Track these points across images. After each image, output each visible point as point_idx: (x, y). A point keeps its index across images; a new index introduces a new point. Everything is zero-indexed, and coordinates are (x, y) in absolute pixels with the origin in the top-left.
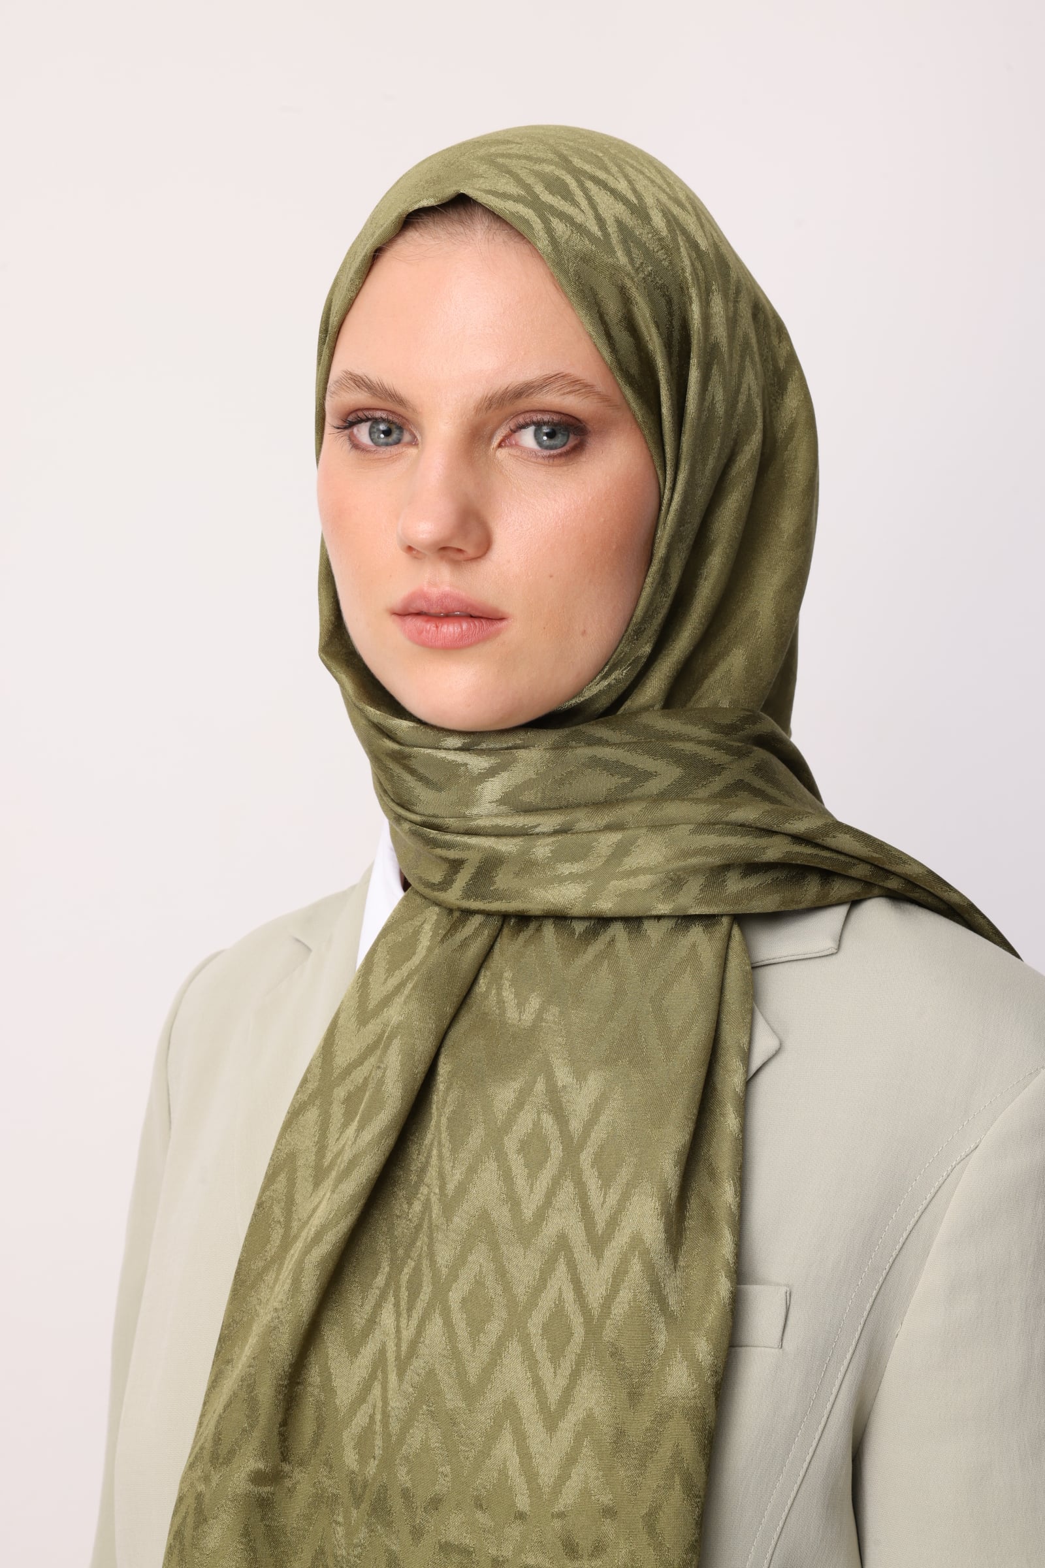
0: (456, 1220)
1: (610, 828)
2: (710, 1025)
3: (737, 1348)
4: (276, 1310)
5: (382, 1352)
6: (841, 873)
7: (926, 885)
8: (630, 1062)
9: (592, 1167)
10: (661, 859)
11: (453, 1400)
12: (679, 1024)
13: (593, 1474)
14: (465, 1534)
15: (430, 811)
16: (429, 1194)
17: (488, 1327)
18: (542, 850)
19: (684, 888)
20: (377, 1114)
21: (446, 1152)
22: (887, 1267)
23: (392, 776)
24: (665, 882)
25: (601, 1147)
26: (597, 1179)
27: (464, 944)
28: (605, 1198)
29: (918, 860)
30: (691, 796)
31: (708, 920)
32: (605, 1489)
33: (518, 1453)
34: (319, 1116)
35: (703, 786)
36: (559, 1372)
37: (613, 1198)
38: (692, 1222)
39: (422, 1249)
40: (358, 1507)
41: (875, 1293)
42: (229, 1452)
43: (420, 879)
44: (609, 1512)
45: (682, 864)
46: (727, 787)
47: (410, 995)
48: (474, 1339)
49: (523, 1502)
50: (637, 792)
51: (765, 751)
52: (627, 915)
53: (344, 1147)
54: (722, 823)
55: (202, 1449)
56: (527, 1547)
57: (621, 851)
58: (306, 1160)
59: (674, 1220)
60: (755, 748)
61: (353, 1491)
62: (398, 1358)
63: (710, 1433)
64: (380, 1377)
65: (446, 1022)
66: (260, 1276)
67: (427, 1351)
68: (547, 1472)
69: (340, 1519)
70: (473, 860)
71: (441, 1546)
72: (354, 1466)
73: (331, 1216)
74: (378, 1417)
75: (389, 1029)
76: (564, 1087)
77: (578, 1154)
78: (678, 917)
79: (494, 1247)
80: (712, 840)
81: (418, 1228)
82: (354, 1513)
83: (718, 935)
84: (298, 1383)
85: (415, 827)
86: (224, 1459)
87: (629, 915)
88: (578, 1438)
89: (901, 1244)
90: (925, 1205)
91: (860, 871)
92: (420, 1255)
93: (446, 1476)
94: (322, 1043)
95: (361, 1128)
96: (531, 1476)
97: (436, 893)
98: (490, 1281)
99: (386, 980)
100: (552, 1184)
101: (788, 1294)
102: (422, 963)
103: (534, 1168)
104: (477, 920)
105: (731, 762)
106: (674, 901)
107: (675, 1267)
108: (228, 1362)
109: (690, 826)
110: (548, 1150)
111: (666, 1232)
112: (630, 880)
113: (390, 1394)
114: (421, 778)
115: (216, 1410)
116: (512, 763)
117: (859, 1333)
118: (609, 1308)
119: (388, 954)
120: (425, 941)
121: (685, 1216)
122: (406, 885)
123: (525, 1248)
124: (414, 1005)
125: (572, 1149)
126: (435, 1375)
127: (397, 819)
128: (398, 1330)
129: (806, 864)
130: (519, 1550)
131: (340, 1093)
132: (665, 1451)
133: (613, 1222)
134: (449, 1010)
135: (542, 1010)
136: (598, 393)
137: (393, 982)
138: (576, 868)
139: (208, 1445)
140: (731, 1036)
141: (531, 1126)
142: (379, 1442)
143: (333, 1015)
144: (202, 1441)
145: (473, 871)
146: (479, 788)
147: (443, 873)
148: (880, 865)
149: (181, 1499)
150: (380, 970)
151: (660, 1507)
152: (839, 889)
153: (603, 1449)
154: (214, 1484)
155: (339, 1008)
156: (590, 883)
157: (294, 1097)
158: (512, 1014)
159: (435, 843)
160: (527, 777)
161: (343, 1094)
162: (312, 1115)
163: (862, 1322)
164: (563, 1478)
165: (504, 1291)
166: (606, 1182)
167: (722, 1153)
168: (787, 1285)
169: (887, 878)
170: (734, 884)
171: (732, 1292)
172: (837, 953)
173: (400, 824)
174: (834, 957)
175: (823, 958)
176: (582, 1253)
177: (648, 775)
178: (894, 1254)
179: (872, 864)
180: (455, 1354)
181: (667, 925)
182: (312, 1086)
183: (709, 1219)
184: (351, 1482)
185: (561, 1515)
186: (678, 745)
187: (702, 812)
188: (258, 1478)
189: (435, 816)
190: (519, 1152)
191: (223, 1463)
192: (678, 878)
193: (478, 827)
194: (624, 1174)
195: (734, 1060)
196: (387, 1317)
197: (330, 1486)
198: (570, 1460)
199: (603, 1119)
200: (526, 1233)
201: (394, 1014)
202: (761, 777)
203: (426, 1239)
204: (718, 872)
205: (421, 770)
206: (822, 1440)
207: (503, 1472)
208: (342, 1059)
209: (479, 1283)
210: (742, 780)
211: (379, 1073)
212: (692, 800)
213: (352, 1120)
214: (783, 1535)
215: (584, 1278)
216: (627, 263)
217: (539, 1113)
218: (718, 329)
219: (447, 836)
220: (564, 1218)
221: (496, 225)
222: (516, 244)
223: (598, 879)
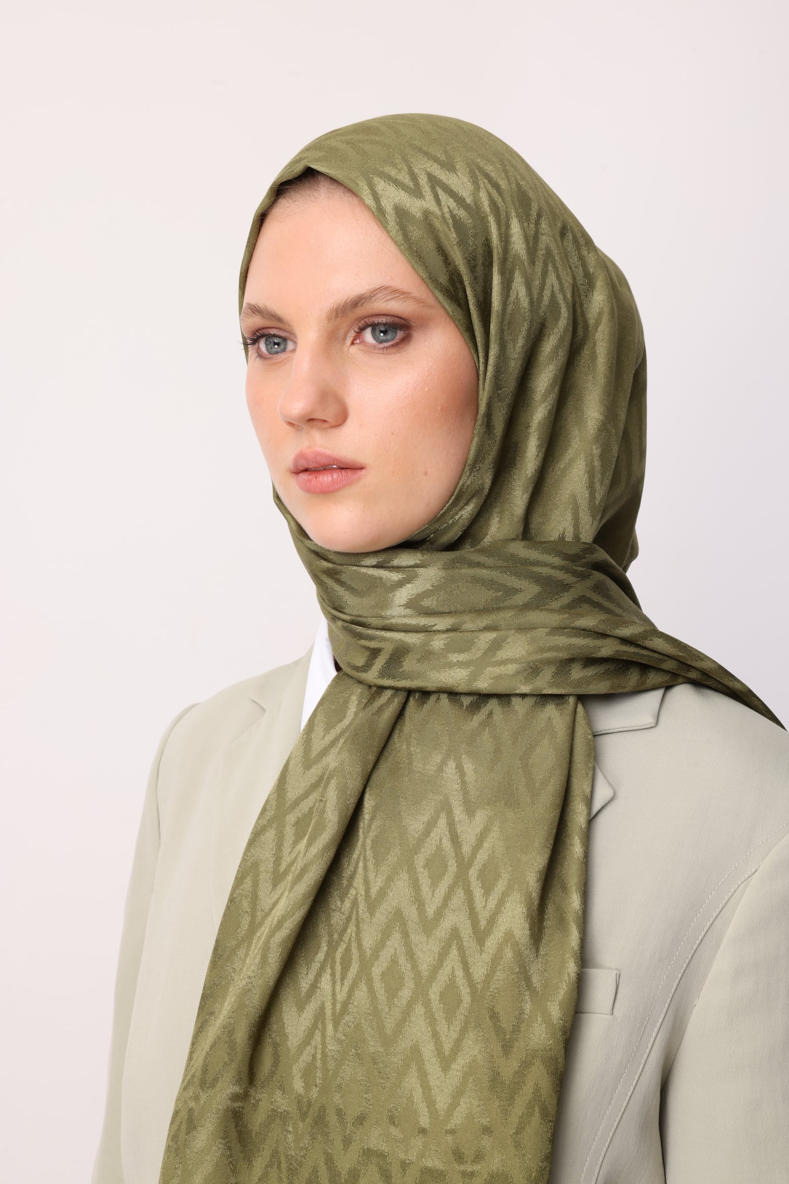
0: (378, 915)
1: (487, 629)
2: (563, 778)
3: (580, 1014)
4: (249, 977)
5: (322, 1008)
6: (655, 666)
7: (717, 677)
8: (506, 804)
9: (478, 880)
10: (524, 653)
11: (373, 1046)
12: (541, 777)
13: (476, 1103)
14: (381, 1143)
15: (356, 612)
16: (356, 895)
17: (401, 993)
18: (438, 643)
19: (540, 674)
20: (321, 835)
21: (370, 865)
22: (690, 957)
23: (327, 588)
24: (526, 670)
25: (484, 865)
26: (481, 889)
27: (380, 710)
28: (486, 903)
29: (711, 658)
30: (547, 607)
31: (558, 698)
32: (484, 1114)
33: (421, 1085)
34: (276, 835)
35: (556, 599)
36: (452, 1028)
37: (492, 903)
38: (549, 922)
39: (351, 935)
40: (303, 1121)
41: (680, 975)
42: (214, 1079)
43: (348, 663)
44: (487, 1130)
45: (539, 657)
46: (573, 601)
47: (342, 747)
48: (390, 1002)
49: (424, 1121)
50: (508, 603)
51: (601, 574)
52: (498, 693)
53: (296, 858)
54: (570, 628)
55: (193, 1076)
56: (427, 1154)
57: (496, 646)
58: (266, 867)
59: (536, 921)
60: (594, 572)
61: (300, 1109)
62: (334, 1013)
63: (560, 1075)
64: (320, 1027)
65: (370, 767)
66: (234, 951)
67: (355, 1010)
68: (442, 1102)
69: (291, 1129)
70: (388, 649)
71: (364, 1151)
72: (301, 1091)
73: (289, 909)
74: (319, 1056)
75: (328, 772)
76: (460, 821)
77: (468, 870)
78: (537, 695)
79: (406, 935)
80: (562, 640)
81: (349, 919)
82: (301, 1124)
83: (567, 712)
85: (346, 624)
86: (210, 1084)
87: (500, 693)
88: (466, 1076)
89: (700, 940)
90: (717, 913)
91: (669, 665)
92: (350, 939)
93: (369, 1100)
94: (277, 782)
95: (309, 845)
96: (431, 1103)
97: (360, 674)
98: (402, 960)
99: (324, 736)
100: (448, 891)
101: (618, 976)
102: (350, 724)
103: (435, 880)
104: (388, 693)
105: (576, 583)
106: (532, 684)
107: (537, 955)
108: (212, 1014)
109: (546, 629)
110: (446, 866)
111: (531, 929)
112: (501, 667)
113: (328, 1039)
114: (350, 588)
115: (203, 1049)
116: (414, 578)
117: (668, 1003)
118: (489, 983)
119: (325, 718)
120: (352, 708)
121: (544, 918)
122: (338, 667)
123: (428, 937)
124: (345, 755)
125: (464, 866)
126: (362, 1027)
127: (333, 619)
128: (334, 994)
129: (630, 659)
130: (421, 1156)
131: (291, 818)
132: (528, 1089)
133: (492, 921)
134: (372, 758)
135: (443, 763)
137: (329, 738)
138: (462, 657)
139: (198, 1074)
140: (579, 786)
141: (434, 849)
142: (319, 1074)
143: (284, 762)
144: (193, 1071)
145: (387, 657)
146: (391, 595)
147: (365, 659)
148: (684, 661)
149: (176, 1113)
150: (319, 730)
151: (524, 1128)
152: (653, 678)
153: (484, 1085)
154: (202, 1102)
155: (289, 757)
156: (472, 668)
157: (256, 822)
158: (418, 763)
159: (360, 636)
160: (425, 589)
161: (293, 819)
162: (270, 835)
163: (671, 996)
164: (453, 1105)
165: (412, 968)
166: (487, 891)
167: (571, 871)
168: (617, 969)
169: (689, 670)
170: (577, 673)
171: (578, 975)
172: (655, 726)
173: (335, 622)
174: (653, 730)
175: (645, 730)
176: (469, 943)
177: (516, 591)
178: (695, 947)
179: (678, 660)
180: (376, 1012)
181: (530, 701)
182: (270, 814)
183: (562, 921)
184: (298, 1102)
185: (452, 1132)
186: (537, 569)
187: (555, 619)
188: (235, 1097)
189: (359, 616)
190: (424, 867)
191: (209, 1087)
192: (536, 667)
193: (392, 625)
194: (501, 886)
195: (581, 805)
196: (325, 983)
197: (283, 1104)
198: (458, 1093)
199: (486, 845)
200: (428, 926)
201: (332, 761)
202: (598, 594)
203: (354, 928)
204: (566, 664)
205: (349, 582)
206: (640, 1081)
207: (410, 1099)
208: (292, 794)
209: (394, 961)
210: (584, 596)
211: (322, 805)
212: (548, 610)
213: (302, 838)
214: (610, 1148)
215: (470, 960)
216: (434, 203)
217: (441, 840)
218: (518, 244)
219: (370, 632)
220: (456, 918)
221: (333, 187)
222: (348, 198)
223: (478, 666)
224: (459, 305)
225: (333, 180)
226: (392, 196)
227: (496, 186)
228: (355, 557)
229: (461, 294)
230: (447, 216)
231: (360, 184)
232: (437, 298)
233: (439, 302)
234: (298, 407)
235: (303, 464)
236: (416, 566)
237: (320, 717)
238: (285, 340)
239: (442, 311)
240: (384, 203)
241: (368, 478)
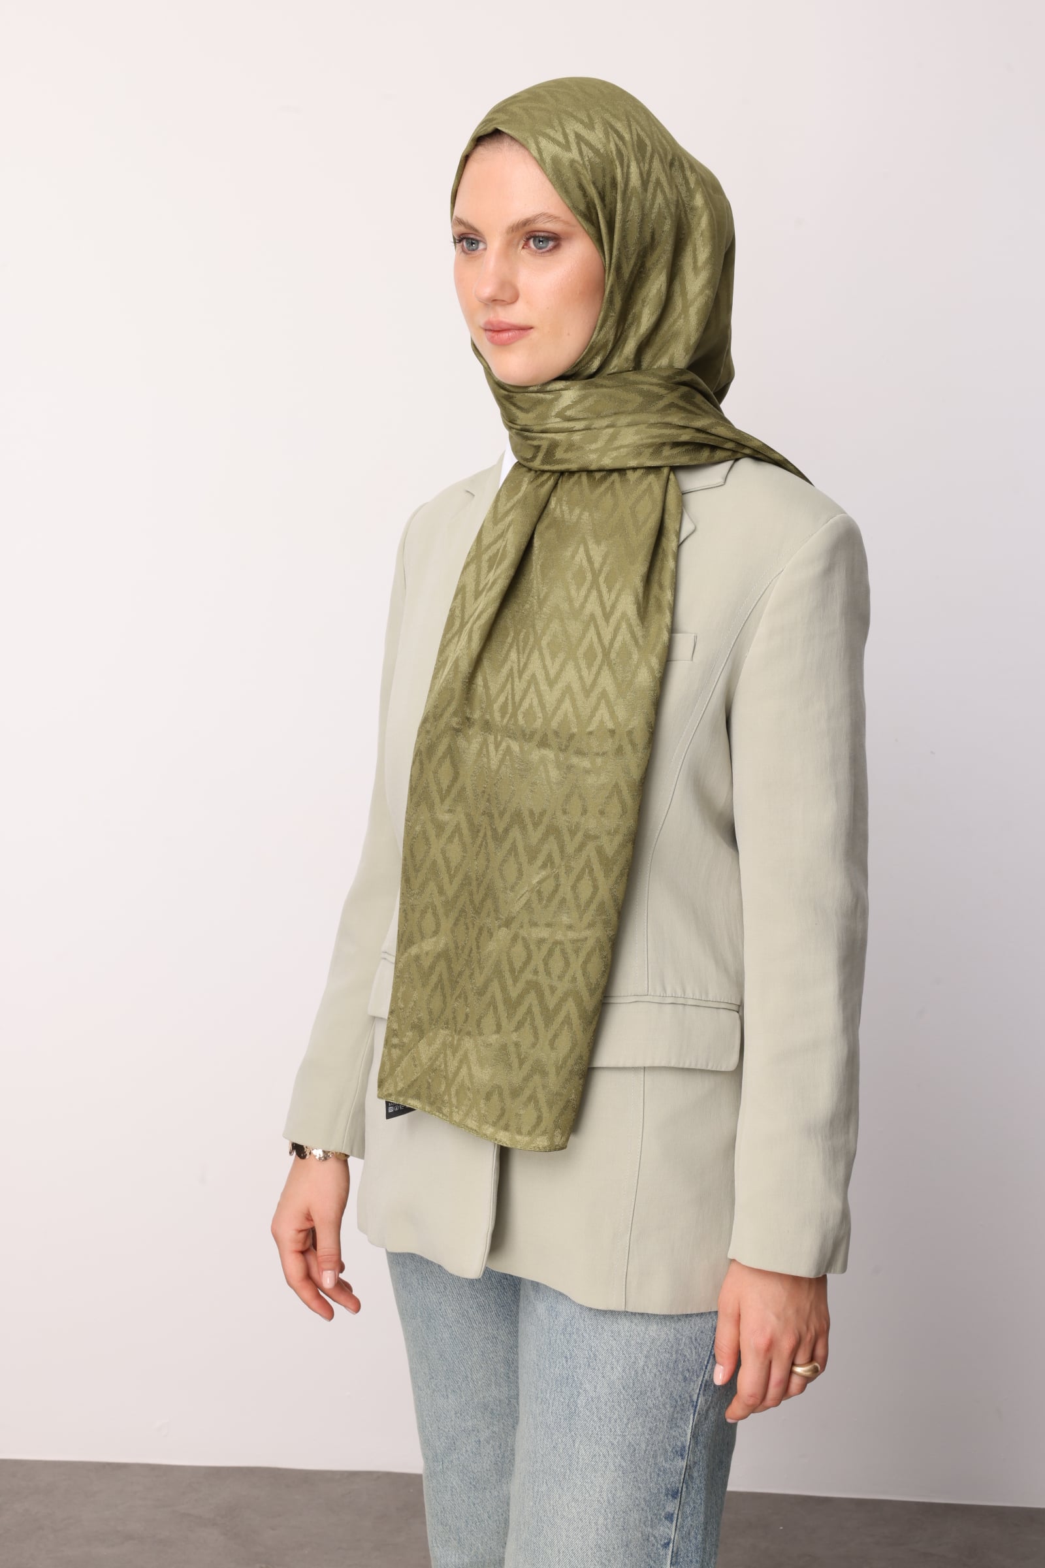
1: (608, 427)
2: (657, 519)
3: (671, 662)
5: (511, 670)
7: (762, 451)
8: (620, 536)
9: (604, 583)
10: (632, 441)
11: (543, 686)
12: (645, 519)
13: (605, 714)
15: (525, 423)
17: (559, 655)
18: (577, 438)
19: (643, 454)
20: (503, 561)
23: (506, 409)
24: (633, 451)
25: (608, 574)
26: (606, 588)
27: (542, 484)
28: (610, 596)
29: (758, 439)
30: (647, 410)
31: (656, 469)
32: (610, 721)
33: (572, 707)
35: (654, 405)
36: (591, 673)
37: (613, 596)
38: (652, 607)
41: (736, 637)
42: (442, 713)
44: (612, 731)
45: (642, 442)
46: (666, 406)
48: (553, 660)
49: (574, 728)
50: (623, 409)
52: (617, 468)
53: (489, 580)
54: (662, 423)
55: (428, 713)
57: (613, 437)
58: (470, 588)
59: (642, 606)
62: (518, 671)
64: (510, 680)
65: (536, 519)
67: (532, 667)
69: (492, 741)
70: (545, 445)
72: (499, 720)
73: (484, 607)
74: (510, 697)
75: (509, 525)
76: (592, 549)
77: (598, 578)
78: (644, 468)
79: (562, 620)
80: (656, 431)
81: (527, 615)
82: (499, 737)
83: (662, 478)
84: (473, 684)
85: (518, 431)
86: (439, 715)
87: (619, 468)
88: (599, 700)
89: (748, 615)
90: (759, 597)
91: (730, 445)
97: (529, 463)
98: (560, 635)
100: (587, 592)
101: (695, 638)
102: (523, 495)
103: (579, 586)
104: (548, 474)
105: (668, 394)
106: (639, 460)
107: (643, 627)
109: (647, 424)
110: (585, 576)
111: (638, 611)
112: (618, 451)
113: (515, 686)
114: (519, 408)
116: (564, 397)
117: (728, 654)
118: (613, 644)
120: (524, 485)
121: (647, 605)
123: (576, 620)
124: (519, 511)
125: (596, 576)
126: (536, 676)
127: (510, 428)
128: (519, 660)
129: (702, 442)
131: (486, 557)
133: (613, 607)
134: (536, 513)
135: (581, 514)
136: (562, 221)
137: (510, 505)
138: (593, 446)
140: (671, 525)
141: (578, 567)
142: (510, 707)
144: (428, 710)
145: (545, 450)
146: (547, 410)
147: (532, 453)
148: (740, 442)
150: (503, 499)
152: (719, 454)
153: (610, 704)
154: (434, 727)
156: (600, 453)
158: (567, 516)
159: (527, 438)
160: (567, 404)
162: (473, 567)
163: (730, 650)
165: (566, 639)
166: (610, 589)
168: (695, 634)
169: (745, 448)
170: (667, 452)
171: (669, 638)
172: (726, 485)
174: (725, 487)
175: (717, 488)
176: (601, 621)
177: (628, 402)
179: (735, 442)
180: (545, 667)
181: (639, 473)
183: (659, 607)
186: (641, 386)
187: (652, 418)
189: (526, 425)
190: (572, 579)
191: (439, 718)
192: (640, 449)
193: (548, 429)
194: (618, 586)
195: (672, 534)
196: (513, 655)
199: (608, 562)
200: (576, 614)
201: (512, 518)
202: (682, 401)
204: (658, 448)
205: (520, 403)
206: (710, 702)
207: (566, 717)
208: (486, 541)
209: (555, 636)
210: (673, 403)
211: (504, 543)
212: (648, 412)
213: (493, 567)
215: (602, 632)
216: (578, 155)
217: (581, 561)
218: (635, 180)
219: (533, 434)
220: (593, 606)
221: (513, 143)
222: (522, 151)
223: (603, 452)
224: (593, 224)
225: (512, 138)
226: (549, 149)
227: (621, 138)
228: (523, 389)
229: (594, 216)
230: (587, 163)
231: (530, 141)
232: (578, 220)
233: (580, 222)
234: (487, 291)
235: (489, 327)
236: (562, 390)
237: (504, 492)
238: (478, 242)
239: (581, 229)
240: (545, 155)
241: (533, 334)
